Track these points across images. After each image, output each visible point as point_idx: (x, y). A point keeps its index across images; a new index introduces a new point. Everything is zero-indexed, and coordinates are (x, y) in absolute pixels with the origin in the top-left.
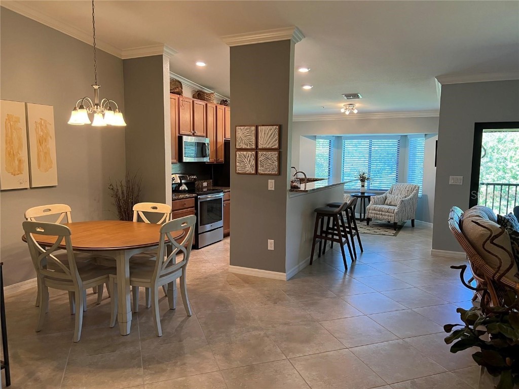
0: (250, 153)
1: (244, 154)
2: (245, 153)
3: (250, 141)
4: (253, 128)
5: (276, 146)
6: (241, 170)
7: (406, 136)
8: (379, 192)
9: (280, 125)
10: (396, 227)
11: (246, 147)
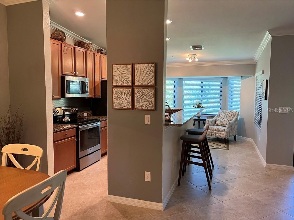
0: (127, 90)
1: (120, 91)
2: (122, 89)
3: (126, 78)
4: (130, 66)
5: (152, 83)
6: (118, 106)
7: (227, 78)
8: (212, 116)
9: (155, 63)
10: (226, 142)
11: (123, 84)
